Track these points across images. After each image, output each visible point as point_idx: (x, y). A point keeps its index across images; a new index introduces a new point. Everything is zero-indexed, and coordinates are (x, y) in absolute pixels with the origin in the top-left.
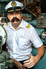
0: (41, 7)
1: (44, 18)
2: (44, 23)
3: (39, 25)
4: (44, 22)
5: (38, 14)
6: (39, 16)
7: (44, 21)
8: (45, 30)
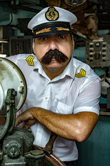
0: (97, 15)
1: (104, 43)
2: (104, 56)
3: (91, 61)
4: (104, 53)
5: (90, 33)
6: (92, 37)
7: (104, 51)
8: (107, 72)
